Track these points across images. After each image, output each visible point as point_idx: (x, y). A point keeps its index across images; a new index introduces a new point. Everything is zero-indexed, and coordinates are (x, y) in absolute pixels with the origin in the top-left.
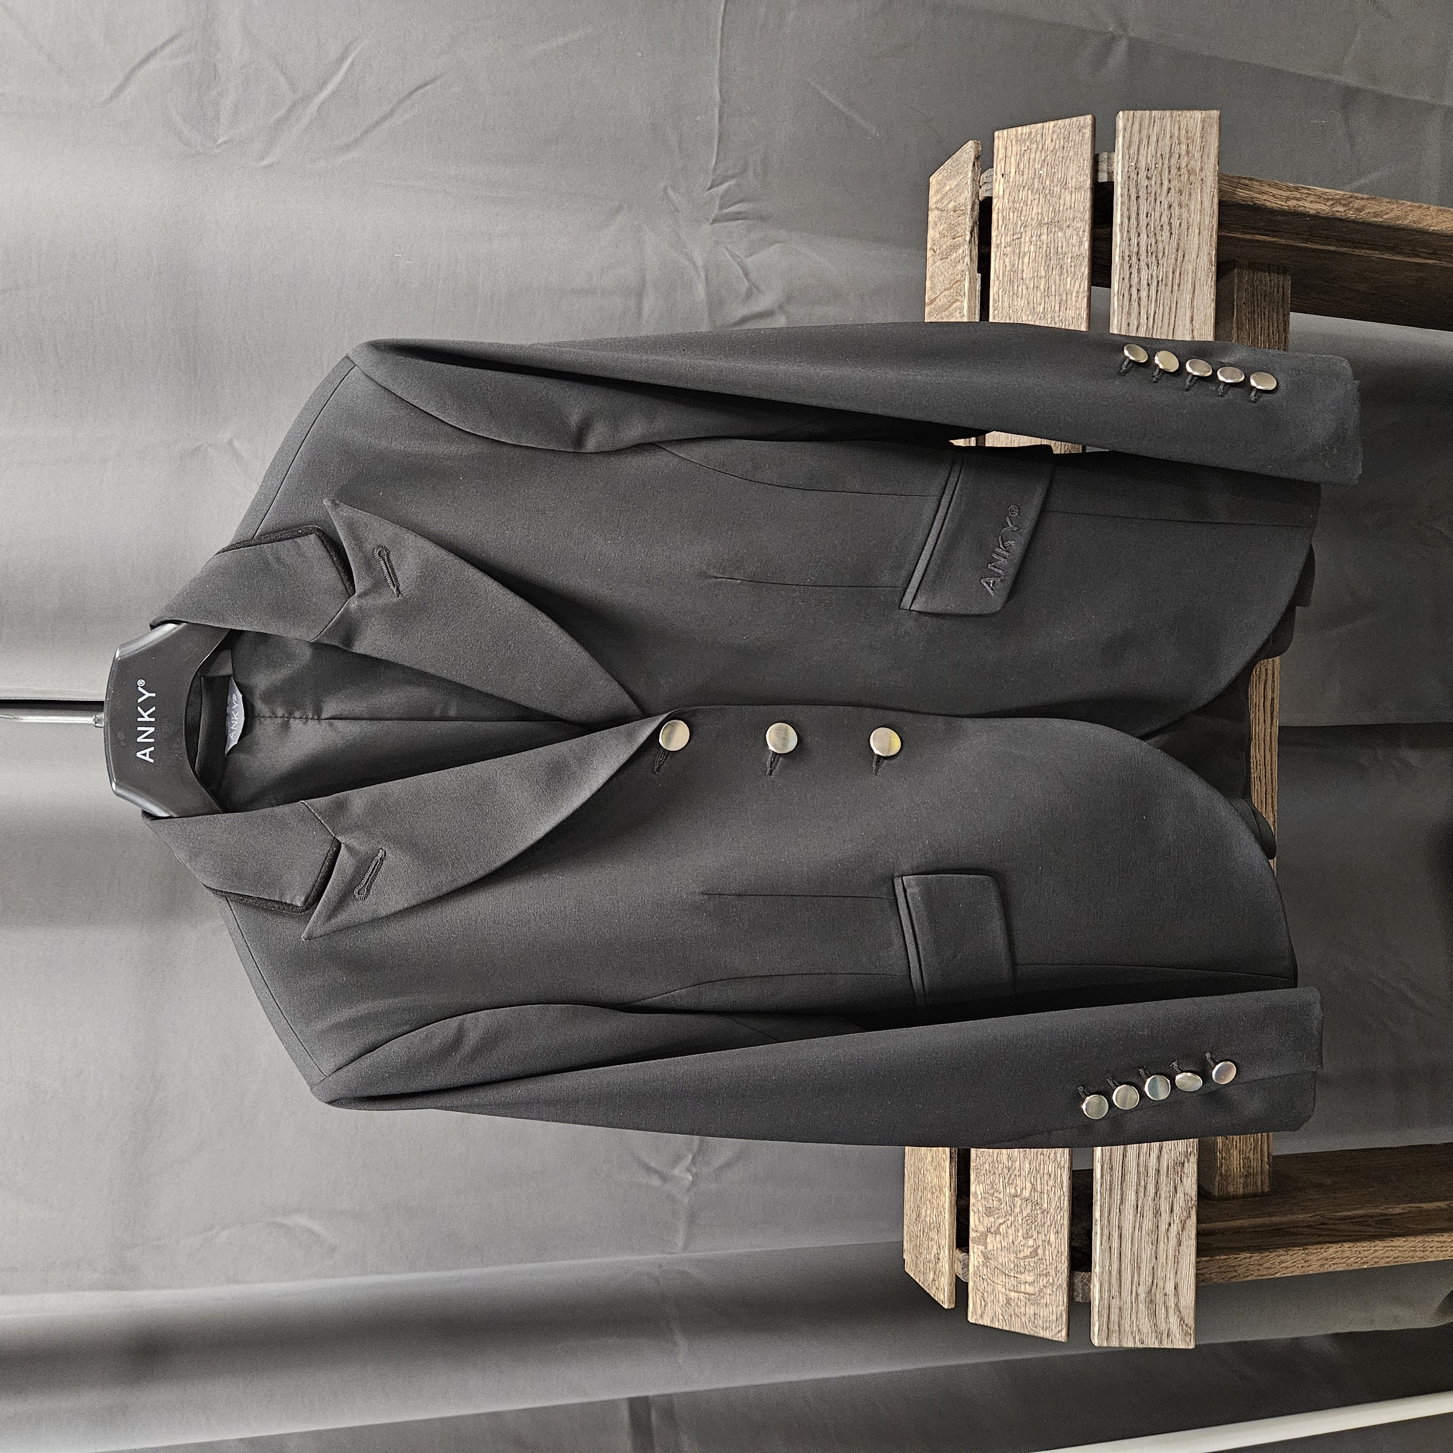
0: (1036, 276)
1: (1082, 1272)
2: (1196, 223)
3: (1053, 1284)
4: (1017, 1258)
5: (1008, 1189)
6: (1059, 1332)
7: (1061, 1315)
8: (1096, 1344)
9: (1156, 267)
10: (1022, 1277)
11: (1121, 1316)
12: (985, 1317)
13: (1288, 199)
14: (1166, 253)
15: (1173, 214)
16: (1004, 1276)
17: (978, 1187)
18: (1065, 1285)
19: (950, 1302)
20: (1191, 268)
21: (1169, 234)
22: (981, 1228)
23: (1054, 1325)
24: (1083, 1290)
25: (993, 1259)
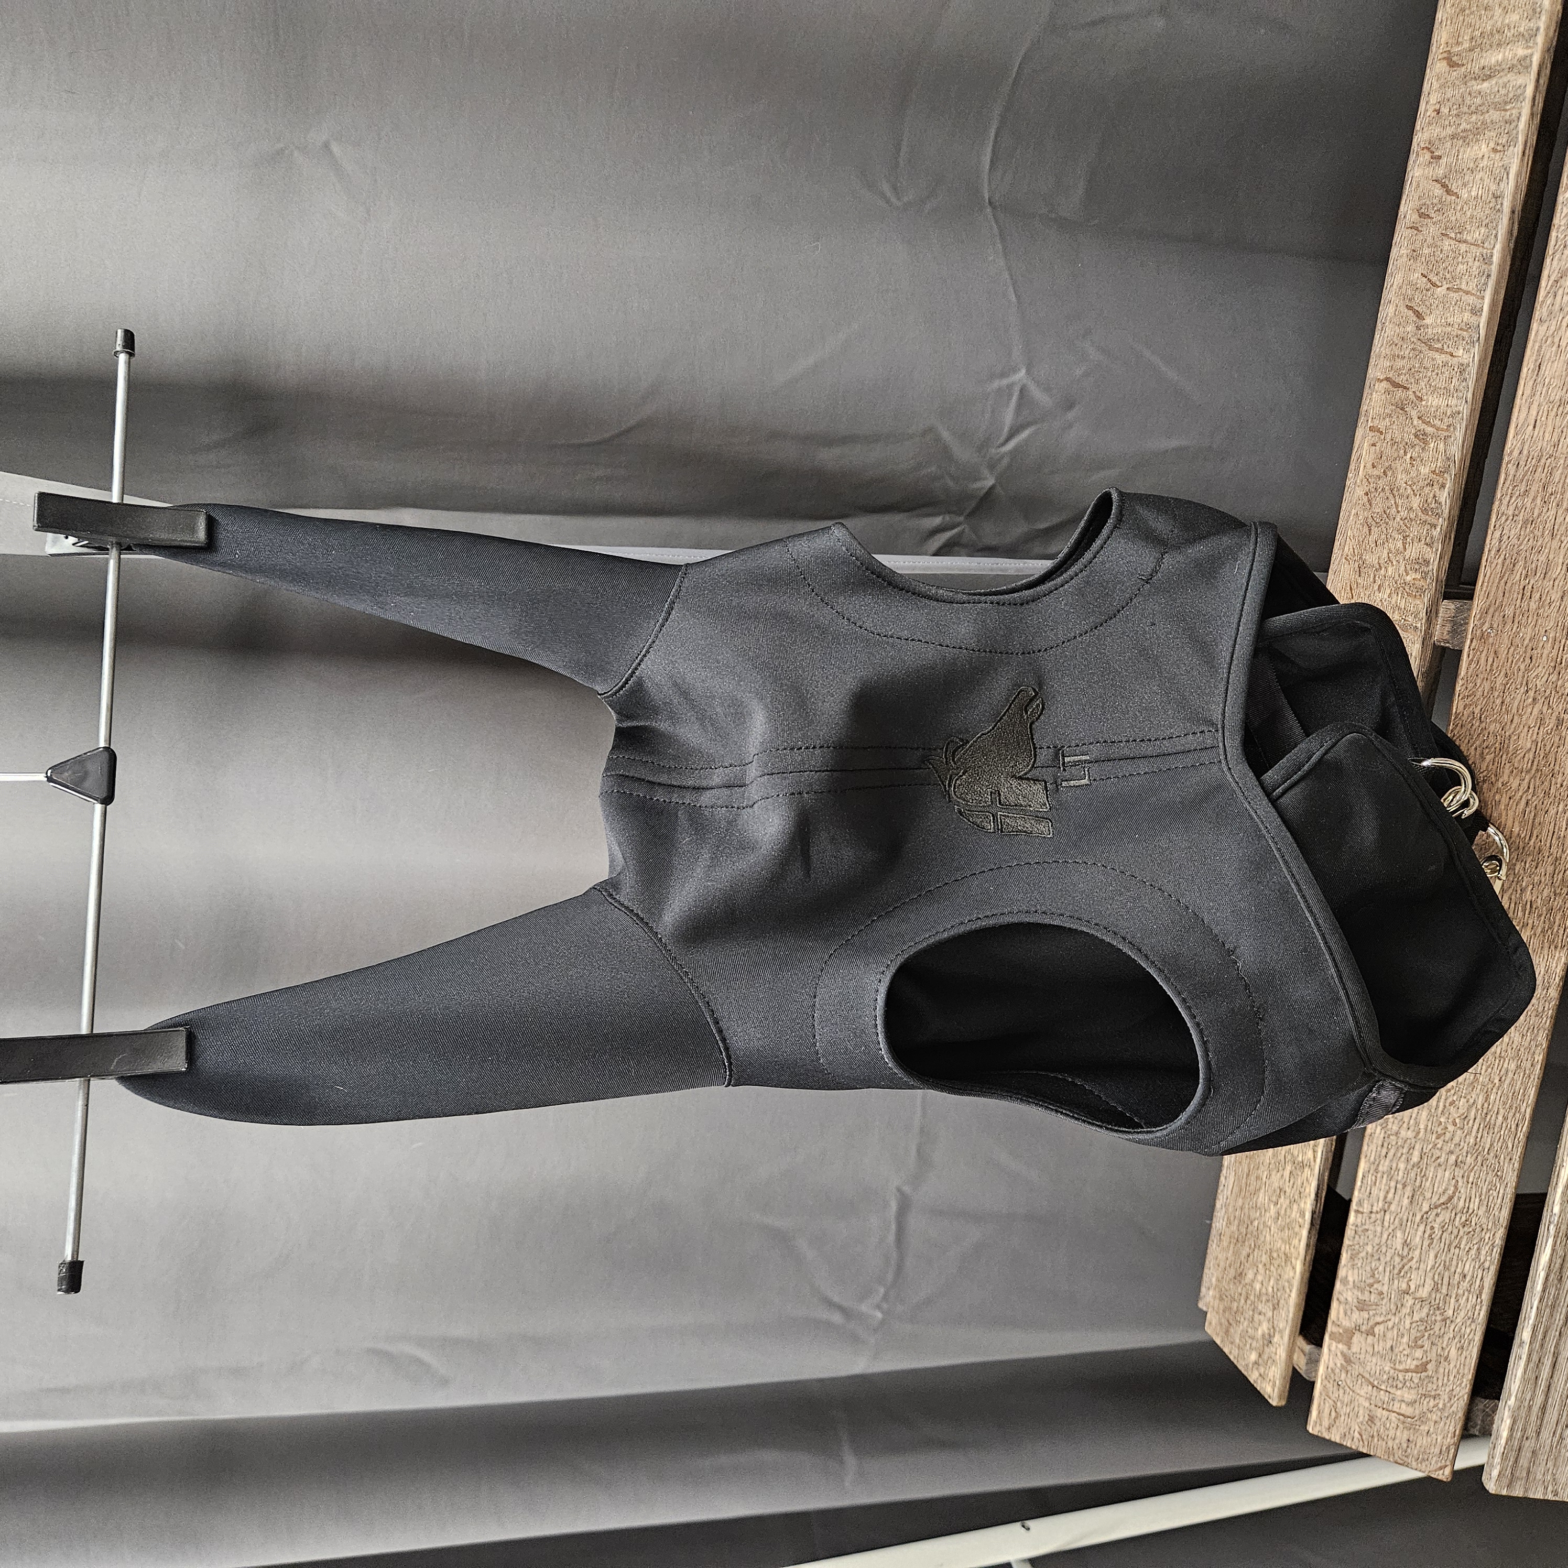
1: (1486, 1398)
3: (1443, 1409)
4: (1395, 1369)
5: (1396, 1282)
6: (1441, 1468)
7: (1448, 1449)
10: (1399, 1393)
11: (1533, 1461)
12: (1334, 1430)
16: (1370, 1387)
17: (1350, 1273)
18: (1460, 1414)
19: (1280, 1398)
22: (1346, 1323)
23: (1434, 1459)
24: (1483, 1421)
25: (1358, 1364)
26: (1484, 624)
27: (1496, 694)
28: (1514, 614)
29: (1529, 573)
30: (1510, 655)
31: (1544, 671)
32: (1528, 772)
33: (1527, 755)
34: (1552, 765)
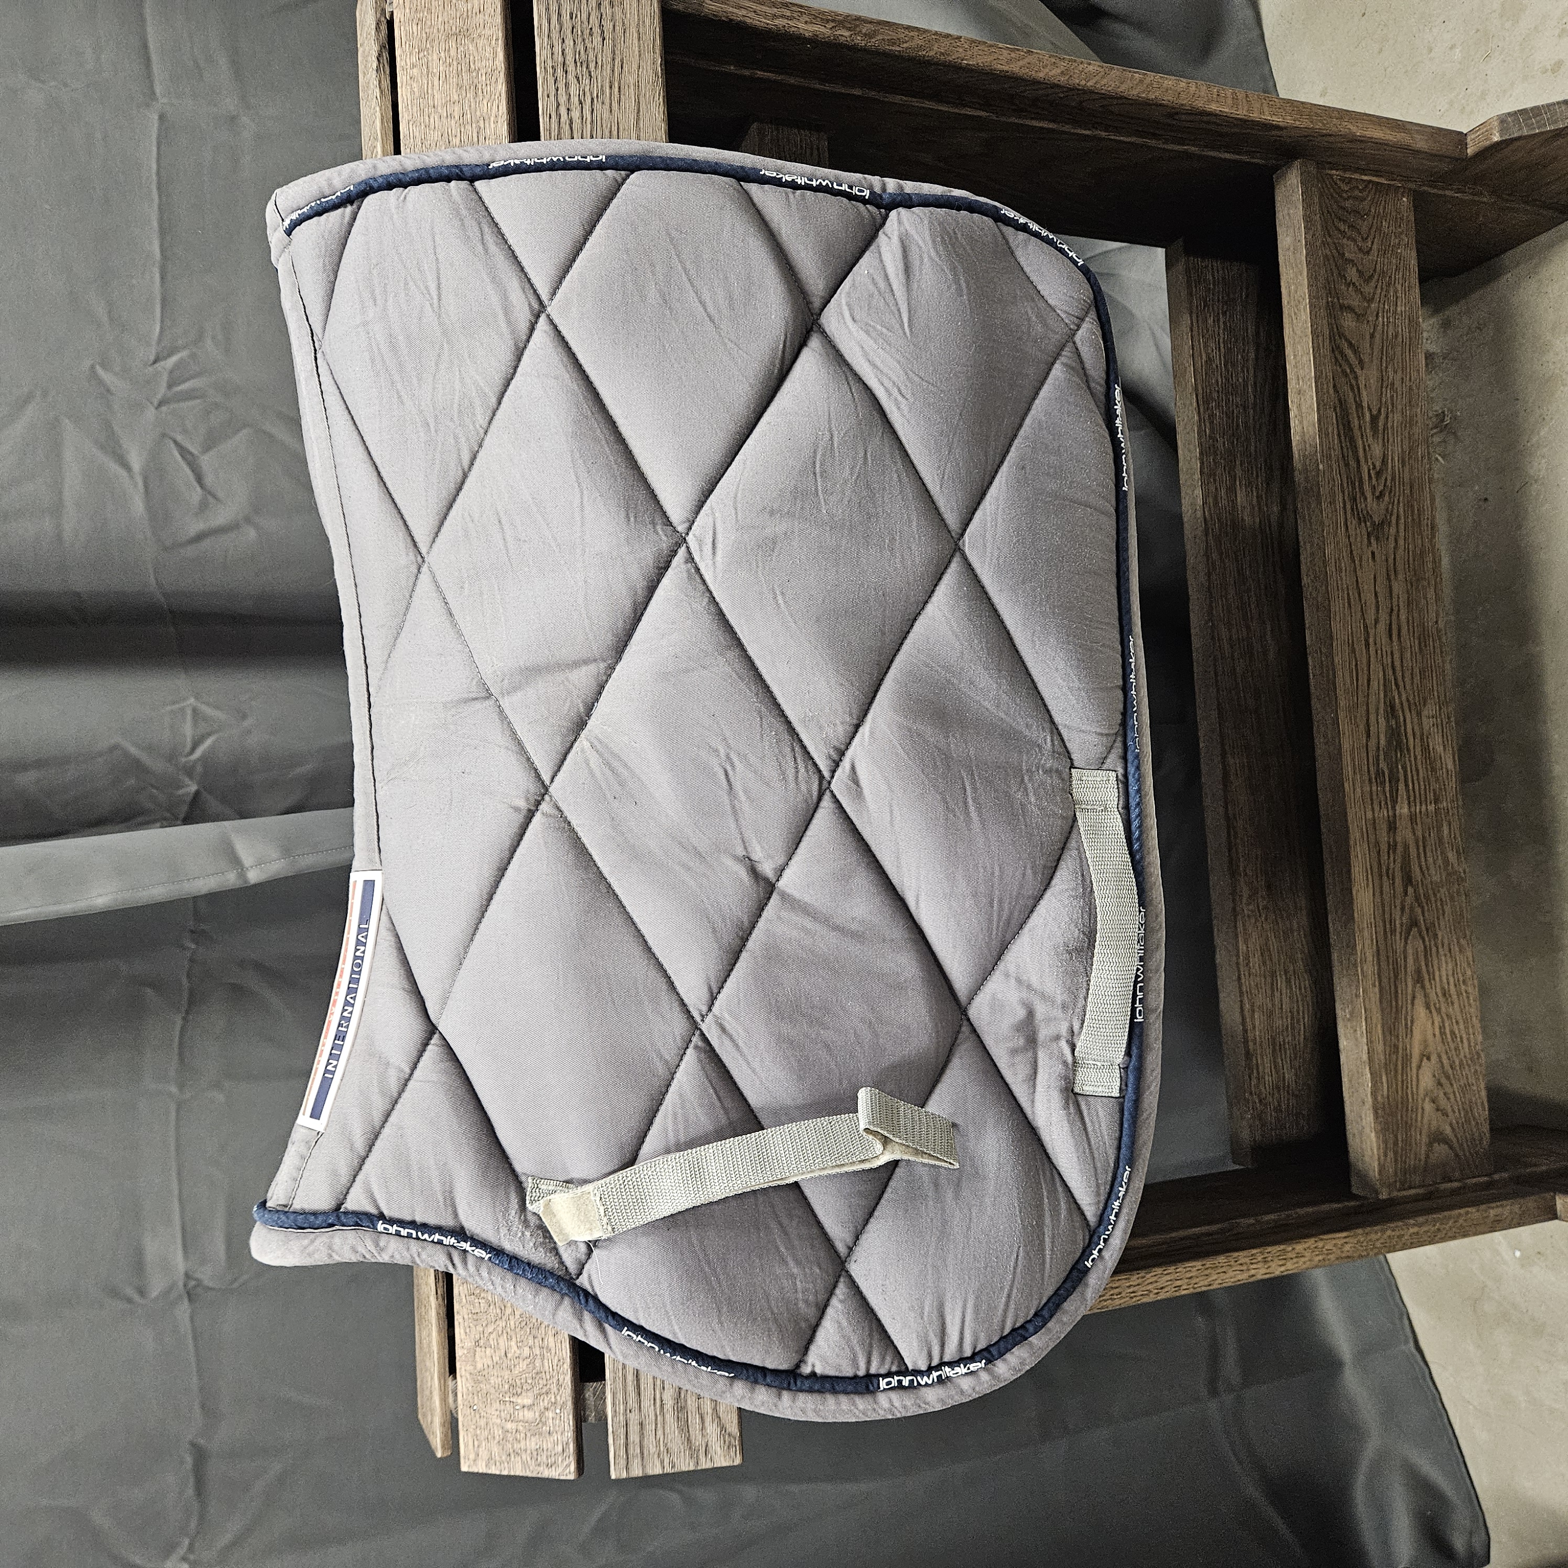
0: (449, 102)
1: (592, 1382)
2: (634, 25)
3: (556, 1404)
4: (512, 1375)
6: (567, 1468)
7: (568, 1444)
8: (613, 1477)
9: (588, 81)
10: (519, 1400)
11: (642, 1435)
12: (480, 1461)
13: (775, 16)
14: (600, 63)
15: (604, 16)
16: (498, 1403)
17: (461, 1288)
18: (570, 1405)
19: (444, 1448)
20: (632, 82)
21: (600, 39)
22: (469, 1343)
23: (560, 1459)
24: (595, 1406)
25: (484, 1381)
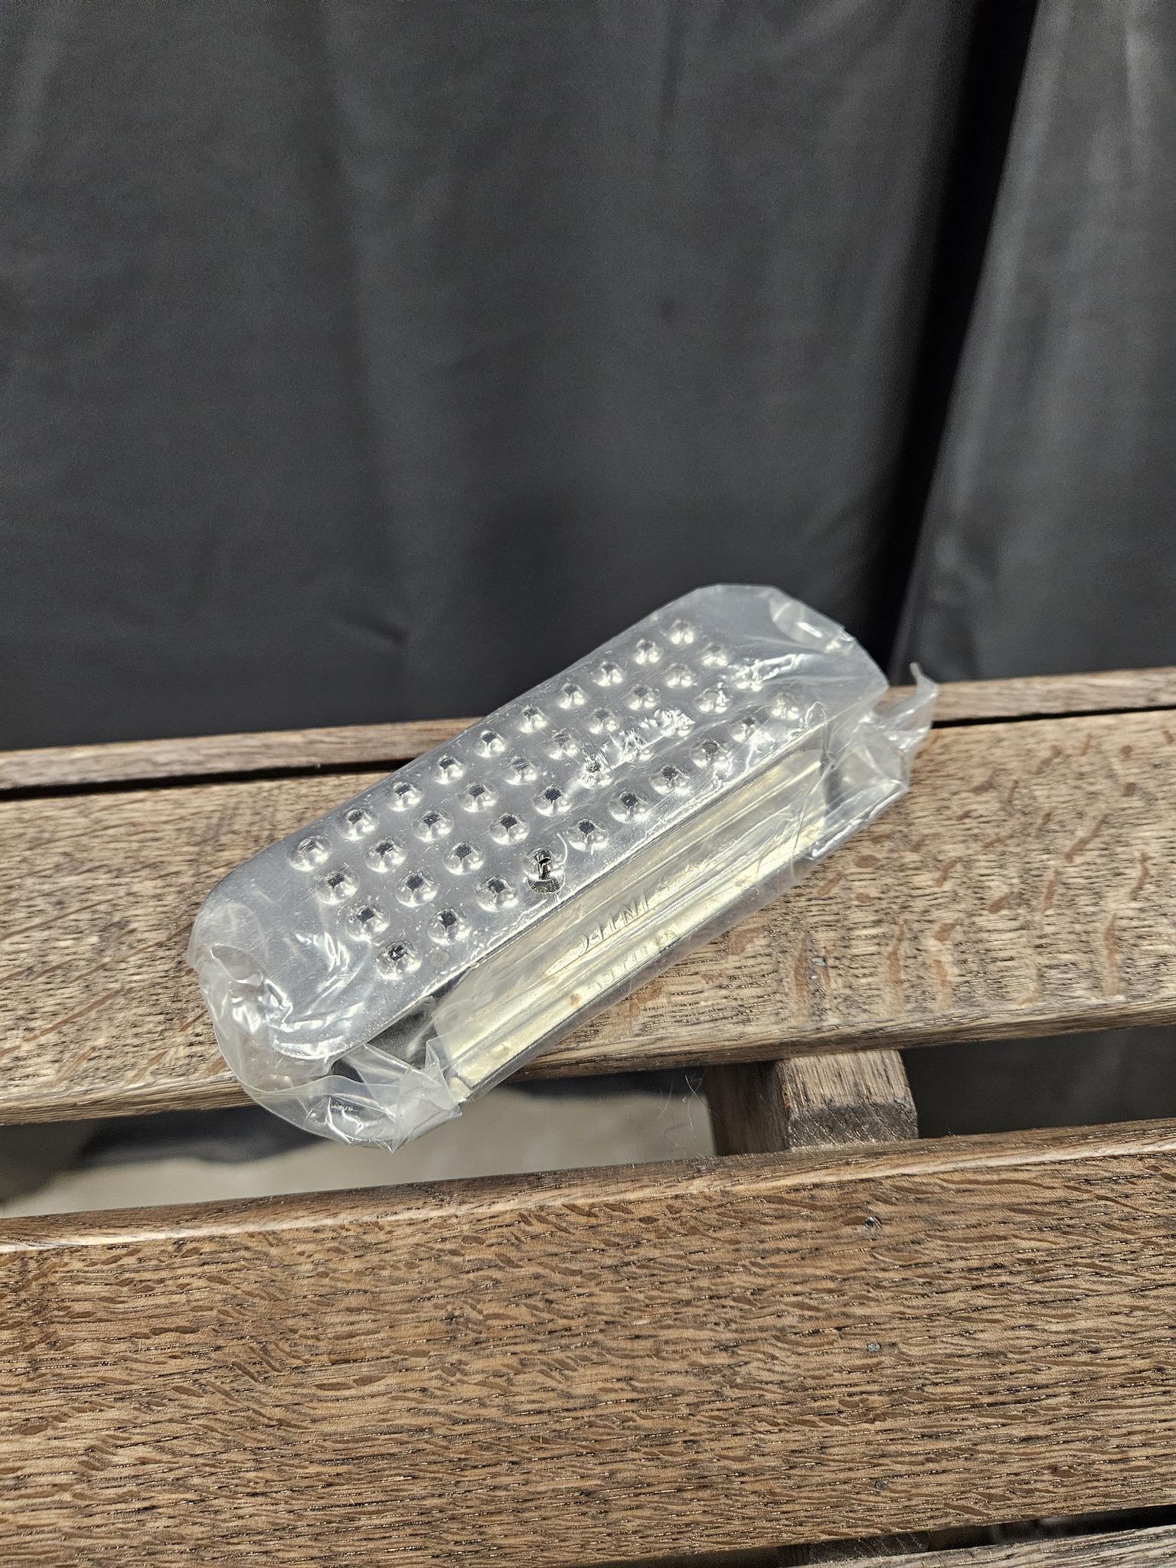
26: (886, 1201)
27: (704, 1283)
28: (925, 1265)
29: (1042, 1266)
30: (814, 1285)
31: (788, 1369)
32: (508, 1409)
33: (551, 1394)
34: (542, 1454)
